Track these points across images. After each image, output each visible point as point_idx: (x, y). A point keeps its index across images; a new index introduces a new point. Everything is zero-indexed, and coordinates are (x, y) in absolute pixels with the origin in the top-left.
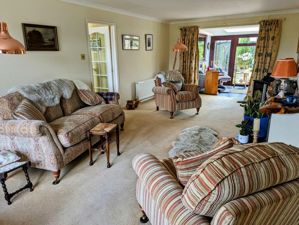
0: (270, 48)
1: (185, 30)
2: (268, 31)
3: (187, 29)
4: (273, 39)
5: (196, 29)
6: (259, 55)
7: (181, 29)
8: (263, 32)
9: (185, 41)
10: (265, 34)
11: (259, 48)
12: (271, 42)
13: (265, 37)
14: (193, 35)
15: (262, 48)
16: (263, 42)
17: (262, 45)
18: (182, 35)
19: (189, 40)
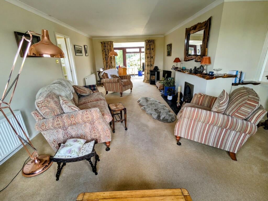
0: (152, 54)
1: (105, 43)
2: (150, 45)
3: (106, 43)
4: (153, 49)
5: (112, 43)
6: (148, 58)
7: (102, 43)
8: (148, 46)
9: (105, 50)
10: (149, 47)
11: (147, 54)
12: (152, 51)
13: (149, 48)
14: (110, 46)
15: (149, 54)
16: (148, 51)
17: (148, 52)
18: (103, 47)
19: (108, 49)
